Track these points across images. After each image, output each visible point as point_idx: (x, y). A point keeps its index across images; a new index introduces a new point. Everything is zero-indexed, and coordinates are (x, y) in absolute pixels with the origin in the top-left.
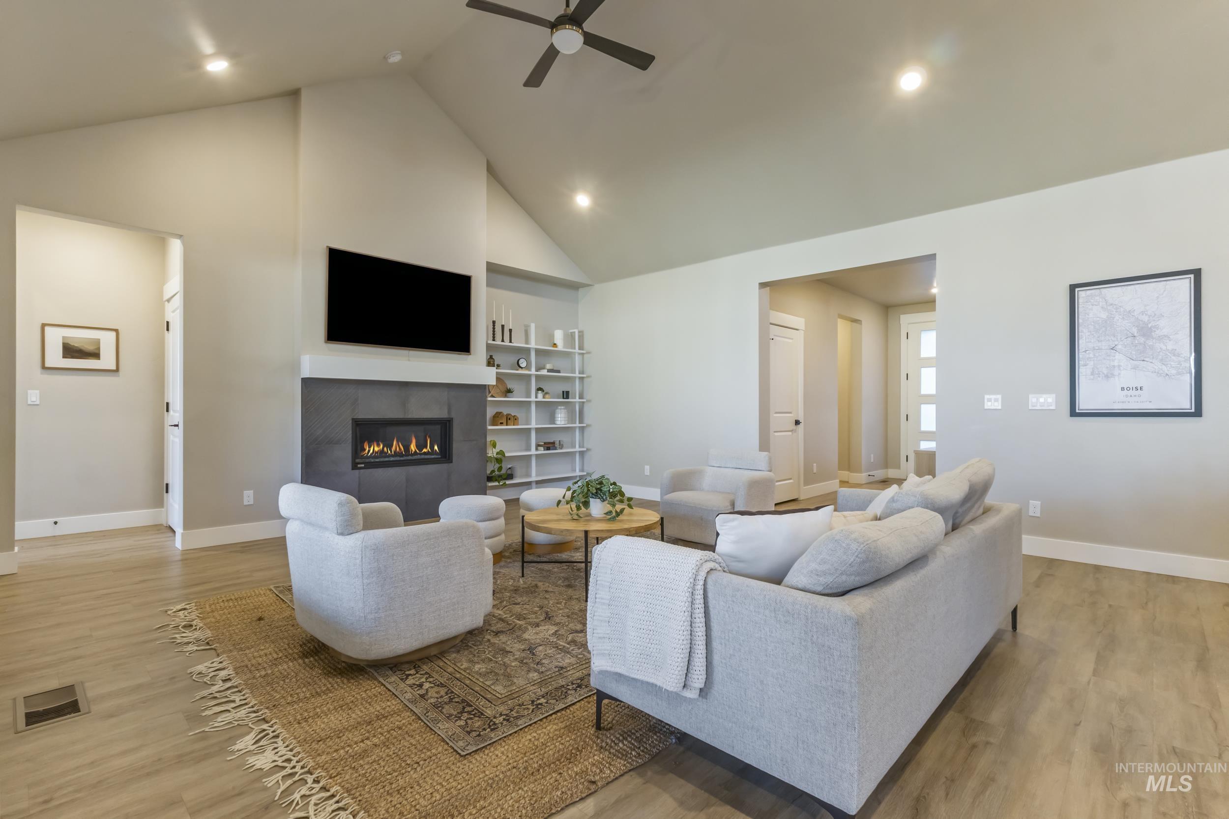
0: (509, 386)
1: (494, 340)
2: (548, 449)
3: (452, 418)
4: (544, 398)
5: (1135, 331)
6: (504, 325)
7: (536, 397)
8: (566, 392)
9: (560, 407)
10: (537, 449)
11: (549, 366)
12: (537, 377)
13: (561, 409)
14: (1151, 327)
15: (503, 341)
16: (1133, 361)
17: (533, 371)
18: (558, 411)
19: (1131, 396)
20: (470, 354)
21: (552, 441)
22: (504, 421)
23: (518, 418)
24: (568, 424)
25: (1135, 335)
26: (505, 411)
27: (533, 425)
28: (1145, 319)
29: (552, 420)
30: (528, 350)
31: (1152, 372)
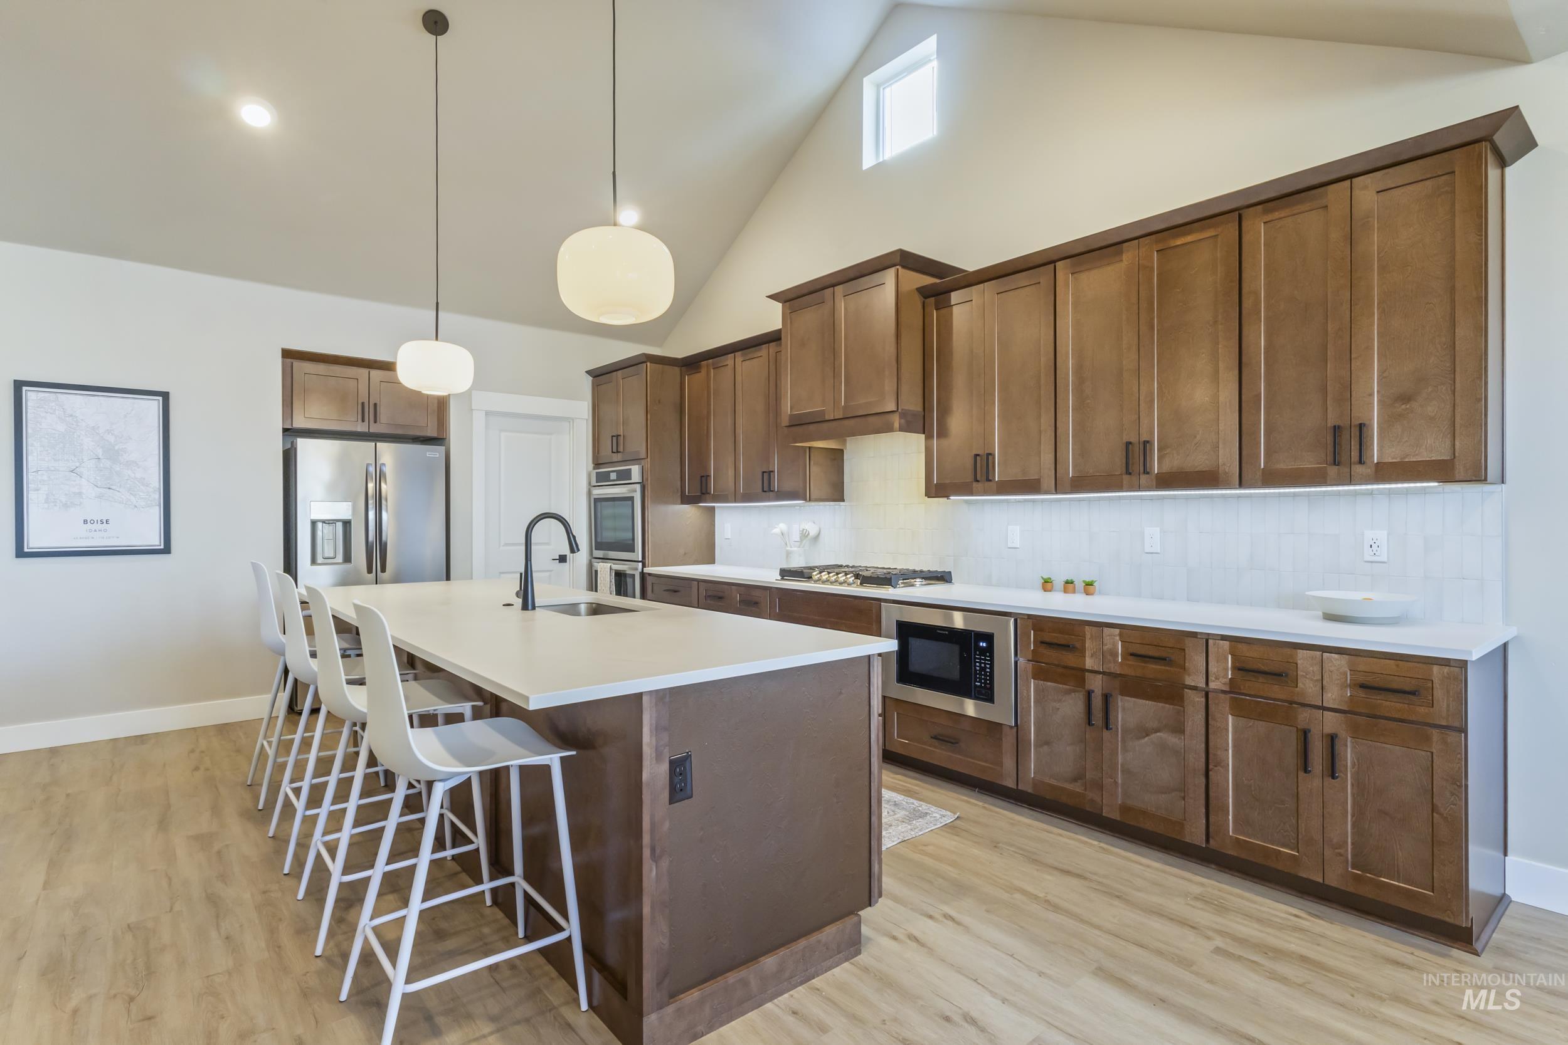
5: (100, 452)
14: (118, 449)
16: (97, 489)
19: (95, 531)
25: (100, 457)
28: (112, 439)
31: (120, 503)
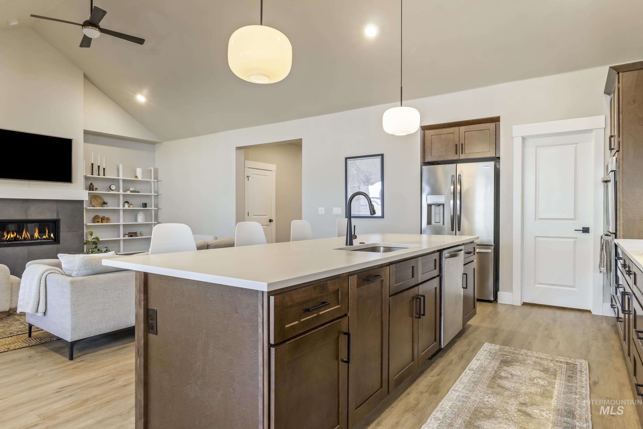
0: (106, 200)
1: (92, 174)
2: (131, 236)
3: (60, 219)
4: (129, 207)
5: (365, 179)
6: (99, 166)
7: (124, 206)
8: (145, 204)
9: (140, 212)
10: (124, 236)
11: (132, 189)
12: (124, 195)
13: (140, 213)
14: (370, 178)
15: (99, 175)
17: (121, 192)
18: (139, 215)
19: (364, 209)
20: (72, 183)
21: (136, 232)
22: (100, 220)
23: (110, 219)
24: (145, 222)
25: (365, 182)
26: (101, 215)
27: (121, 222)
28: (368, 174)
29: (136, 220)
30: (118, 180)
